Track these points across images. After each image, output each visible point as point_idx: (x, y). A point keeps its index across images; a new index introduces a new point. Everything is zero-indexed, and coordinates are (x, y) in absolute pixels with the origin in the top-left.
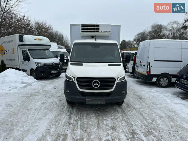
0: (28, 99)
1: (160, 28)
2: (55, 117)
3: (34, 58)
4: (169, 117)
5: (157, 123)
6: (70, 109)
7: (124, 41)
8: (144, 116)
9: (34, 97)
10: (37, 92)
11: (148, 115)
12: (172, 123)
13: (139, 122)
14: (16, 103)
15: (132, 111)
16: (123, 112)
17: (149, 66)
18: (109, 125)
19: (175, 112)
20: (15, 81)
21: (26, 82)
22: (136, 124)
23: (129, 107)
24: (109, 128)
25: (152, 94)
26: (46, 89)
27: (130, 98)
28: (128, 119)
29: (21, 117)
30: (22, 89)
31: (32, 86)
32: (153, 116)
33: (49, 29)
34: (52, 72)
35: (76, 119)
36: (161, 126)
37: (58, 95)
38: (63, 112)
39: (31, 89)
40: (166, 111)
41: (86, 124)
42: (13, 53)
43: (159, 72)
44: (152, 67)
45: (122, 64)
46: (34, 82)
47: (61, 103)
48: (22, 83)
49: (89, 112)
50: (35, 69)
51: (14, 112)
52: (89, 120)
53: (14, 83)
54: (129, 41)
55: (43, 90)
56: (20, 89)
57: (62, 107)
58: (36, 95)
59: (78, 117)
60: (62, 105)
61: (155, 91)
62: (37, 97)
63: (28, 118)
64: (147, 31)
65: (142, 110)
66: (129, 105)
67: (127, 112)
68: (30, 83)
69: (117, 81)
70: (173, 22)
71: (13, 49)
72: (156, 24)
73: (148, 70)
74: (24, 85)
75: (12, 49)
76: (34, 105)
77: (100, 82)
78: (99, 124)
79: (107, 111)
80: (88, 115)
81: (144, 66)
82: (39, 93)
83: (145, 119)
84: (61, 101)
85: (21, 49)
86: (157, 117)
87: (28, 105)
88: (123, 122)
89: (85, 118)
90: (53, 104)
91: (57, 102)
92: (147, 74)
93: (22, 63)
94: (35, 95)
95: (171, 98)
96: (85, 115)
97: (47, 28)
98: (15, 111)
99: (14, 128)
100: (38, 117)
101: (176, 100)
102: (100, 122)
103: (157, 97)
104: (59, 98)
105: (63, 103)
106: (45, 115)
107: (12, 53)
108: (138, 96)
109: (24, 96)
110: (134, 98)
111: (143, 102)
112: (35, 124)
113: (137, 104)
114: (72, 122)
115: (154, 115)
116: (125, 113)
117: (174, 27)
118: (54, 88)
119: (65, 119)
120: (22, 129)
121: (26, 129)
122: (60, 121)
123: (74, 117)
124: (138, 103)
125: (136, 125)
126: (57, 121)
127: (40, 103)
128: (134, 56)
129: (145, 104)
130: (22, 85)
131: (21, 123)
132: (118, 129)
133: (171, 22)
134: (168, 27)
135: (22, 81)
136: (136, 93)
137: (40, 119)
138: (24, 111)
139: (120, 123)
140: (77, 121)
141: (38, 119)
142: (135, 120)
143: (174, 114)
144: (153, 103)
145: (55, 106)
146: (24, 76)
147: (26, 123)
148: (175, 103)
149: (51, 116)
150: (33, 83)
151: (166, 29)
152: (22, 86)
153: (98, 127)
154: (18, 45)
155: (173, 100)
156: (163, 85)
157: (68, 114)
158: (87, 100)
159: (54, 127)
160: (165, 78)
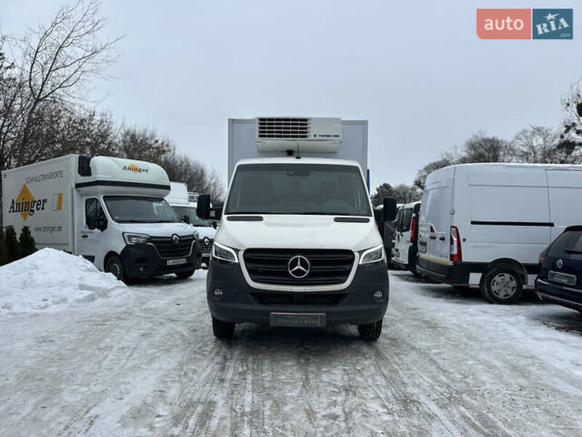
0: (99, 327)
1: (492, 146)
2: (181, 364)
3: (119, 222)
4: (514, 368)
5: (478, 379)
6: (224, 349)
7: (386, 186)
8: (441, 366)
9: (117, 322)
10: (125, 312)
11: (454, 363)
12: (522, 381)
13: (426, 378)
14: (64, 335)
15: (406, 355)
16: (378, 355)
17: (455, 239)
18: (337, 383)
19: (532, 357)
20: (62, 282)
21: (93, 286)
22: (417, 382)
23: (398, 347)
24: (336, 390)
25: (469, 318)
26: (151, 305)
27: (401, 326)
28: (396, 372)
29: (81, 365)
30: (81, 304)
31: (108, 299)
32: (466, 365)
33: (164, 152)
34: (170, 262)
35: (240, 370)
36: (488, 386)
37: (188, 319)
38: (203, 355)
39: (108, 306)
40: (508, 354)
41: (268, 381)
42: (59, 207)
43: (486, 257)
44: (464, 240)
45: (372, 219)
46: (117, 287)
47: (196, 336)
48: (82, 287)
49: (278, 356)
50: (119, 253)
51: (60, 354)
52: (279, 371)
53: (58, 287)
54: (402, 187)
55: (143, 307)
56: (76, 304)
57: (200, 345)
58: (124, 319)
59: (247, 366)
60: (199, 339)
61: (477, 312)
62: (126, 323)
63: (100, 368)
64: (454, 156)
65: (434, 351)
66: (399, 341)
67: (391, 356)
68: (103, 290)
69: (359, 261)
70: (531, 130)
71: (60, 196)
72: (480, 136)
73: (455, 252)
74: (86, 293)
75: (56, 197)
76: (116, 338)
77: (310, 261)
78: (307, 379)
79: (331, 355)
80: (274, 361)
81: (443, 239)
82: (131, 314)
83: (444, 371)
84: (195, 330)
85: (82, 195)
86: (480, 366)
87: (101, 340)
88: (378, 378)
89: (268, 369)
90: (172, 337)
91: (185, 333)
92: (451, 263)
93: (83, 237)
94: (119, 318)
95: (526, 326)
96: (267, 362)
97: (158, 148)
98: (63, 352)
99: (63, 386)
100: (129, 364)
101: (537, 332)
102: (311, 376)
103: (482, 324)
104: (190, 325)
105: (203, 336)
106: (151, 361)
107: (55, 208)
108: (426, 322)
109: (89, 319)
110: (413, 326)
111: (439, 334)
112: (121, 380)
113: (421, 340)
114: (229, 376)
115: (470, 363)
116: (385, 359)
117: (535, 144)
118: (174, 302)
119: (208, 370)
120: (84, 389)
121: (98, 388)
122: (193, 373)
123: (235, 367)
124: (424, 336)
125: (415, 385)
126: (185, 374)
127: (135, 334)
128: (414, 215)
129: (446, 338)
130: (81, 294)
131: (80, 377)
132: (361, 391)
133: (524, 131)
134: (517, 146)
135: (80, 282)
136: (420, 316)
137: (135, 368)
138: (90, 351)
139: (370, 380)
140: (243, 374)
141: (130, 369)
142: (412, 375)
143: (529, 361)
144: (470, 337)
145: (178, 343)
146: (89, 270)
147: (94, 378)
148: (536, 339)
149: (167, 363)
150: (112, 289)
151: (511, 152)
152: (81, 297)
153: (304, 386)
154: (74, 186)
155: (530, 331)
156: (501, 296)
157: (219, 359)
158: (273, 313)
159: (177, 385)
160: (506, 275)
